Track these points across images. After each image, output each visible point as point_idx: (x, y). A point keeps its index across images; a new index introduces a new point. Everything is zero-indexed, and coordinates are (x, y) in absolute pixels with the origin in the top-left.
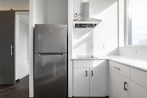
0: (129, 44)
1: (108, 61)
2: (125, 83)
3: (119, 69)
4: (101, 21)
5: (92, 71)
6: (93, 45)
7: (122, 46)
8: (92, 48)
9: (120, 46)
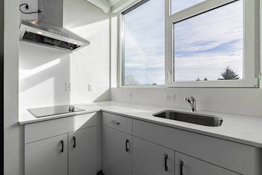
0: (122, 85)
1: (100, 113)
2: (127, 141)
3: (118, 123)
4: (89, 44)
5: (74, 138)
6: (70, 84)
7: (114, 87)
8: (67, 89)
9: (112, 86)
